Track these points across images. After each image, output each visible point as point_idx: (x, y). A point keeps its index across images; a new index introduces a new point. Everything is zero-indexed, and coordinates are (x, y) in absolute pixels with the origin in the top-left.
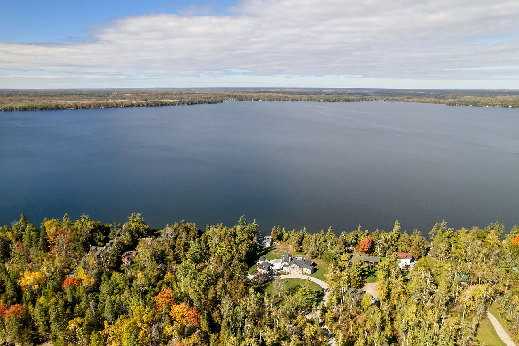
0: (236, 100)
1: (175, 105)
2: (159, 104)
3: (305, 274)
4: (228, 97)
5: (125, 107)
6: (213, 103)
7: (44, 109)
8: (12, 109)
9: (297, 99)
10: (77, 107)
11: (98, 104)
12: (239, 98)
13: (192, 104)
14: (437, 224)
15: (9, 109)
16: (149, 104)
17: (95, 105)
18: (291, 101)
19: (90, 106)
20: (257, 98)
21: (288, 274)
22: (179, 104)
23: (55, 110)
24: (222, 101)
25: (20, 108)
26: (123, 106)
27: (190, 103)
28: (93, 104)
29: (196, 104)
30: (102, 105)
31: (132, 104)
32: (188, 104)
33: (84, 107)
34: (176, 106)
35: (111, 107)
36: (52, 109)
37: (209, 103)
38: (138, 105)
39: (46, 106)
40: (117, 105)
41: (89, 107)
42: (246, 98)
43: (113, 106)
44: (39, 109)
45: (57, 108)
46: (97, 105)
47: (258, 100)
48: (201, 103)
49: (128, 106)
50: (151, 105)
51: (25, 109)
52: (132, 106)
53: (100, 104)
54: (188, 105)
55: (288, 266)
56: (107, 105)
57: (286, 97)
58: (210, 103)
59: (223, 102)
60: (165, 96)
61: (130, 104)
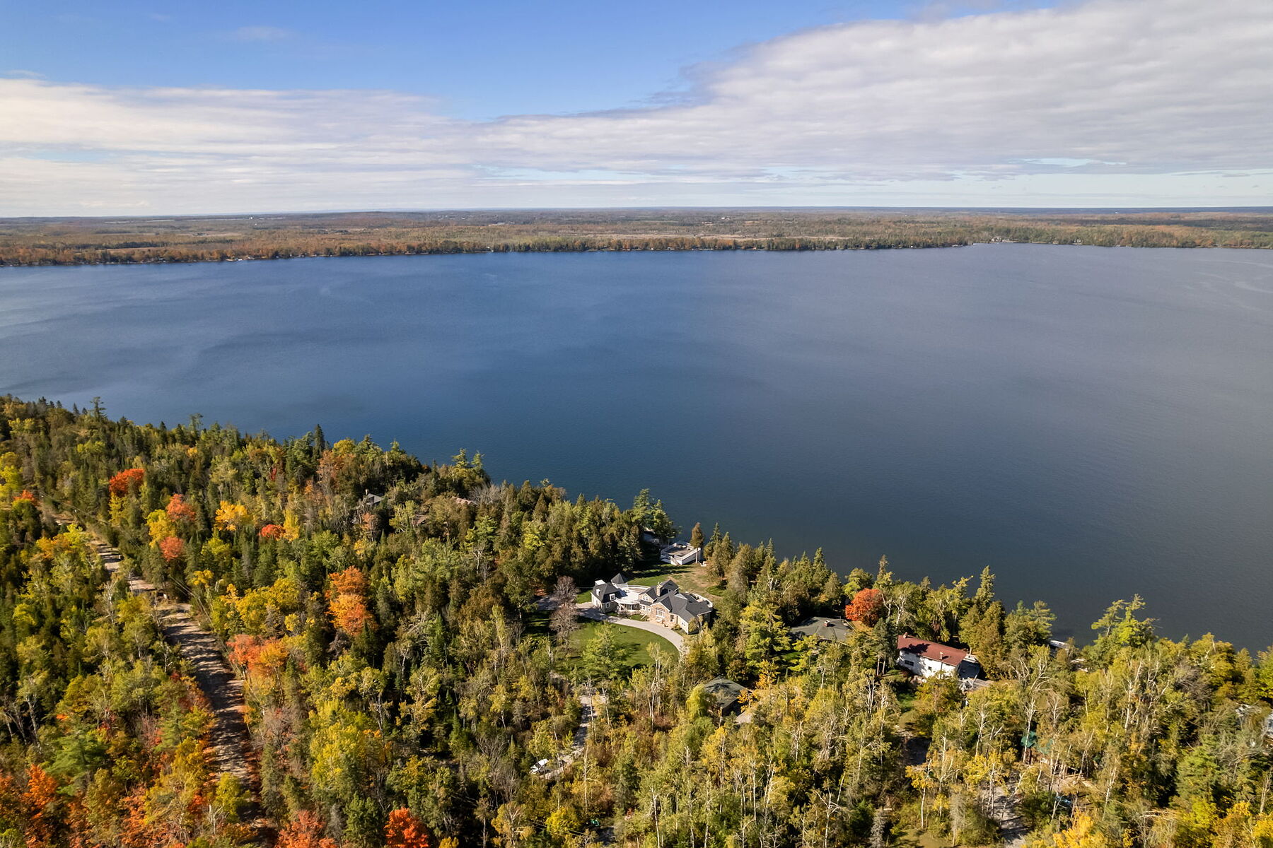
0: (1008, 241)
1: (835, 249)
2: (797, 246)
3: (677, 629)
4: (986, 233)
5: (719, 250)
6: (937, 246)
7: (560, 249)
8: (506, 249)
9: (1197, 242)
10: (621, 246)
11: (664, 242)
12: (1018, 234)
13: (880, 247)
14: (1117, 604)
15: (501, 248)
16: (773, 244)
17: (657, 242)
18: (1178, 247)
19: (647, 245)
20: (1069, 237)
21: (646, 619)
22: (846, 247)
23: (579, 251)
24: (962, 243)
25: (520, 247)
26: (715, 247)
27: (873, 245)
28: (654, 241)
29: (890, 247)
30: (670, 244)
31: (735, 243)
32: (868, 247)
33: (635, 246)
34: (838, 252)
35: (690, 250)
36: (574, 250)
37: (924, 247)
38: (748, 247)
39: (565, 244)
40: (704, 245)
41: (645, 247)
42: (1039, 235)
43: (695, 247)
44: (552, 249)
45: (584, 248)
46: (661, 243)
47: (1072, 243)
48: (904, 247)
49: (726, 248)
50: (777, 247)
51: (527, 249)
52: (736, 247)
53: (668, 241)
54: (867, 251)
55: (649, 604)
56: (683, 245)
57: (1164, 235)
58: (929, 246)
59: (966, 244)
60: (829, 227)
61: (731, 244)
